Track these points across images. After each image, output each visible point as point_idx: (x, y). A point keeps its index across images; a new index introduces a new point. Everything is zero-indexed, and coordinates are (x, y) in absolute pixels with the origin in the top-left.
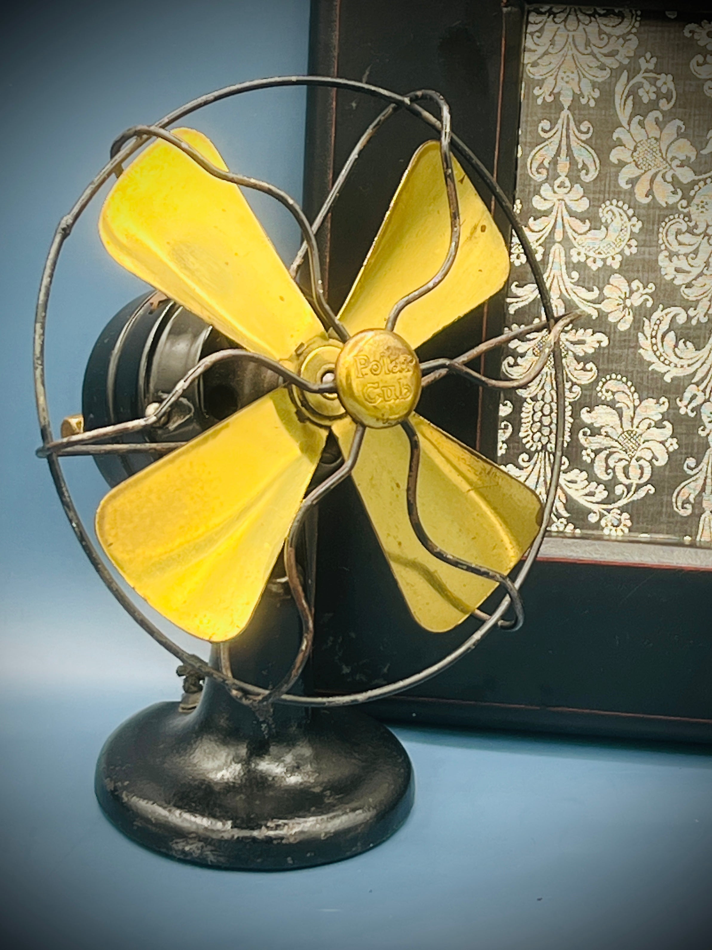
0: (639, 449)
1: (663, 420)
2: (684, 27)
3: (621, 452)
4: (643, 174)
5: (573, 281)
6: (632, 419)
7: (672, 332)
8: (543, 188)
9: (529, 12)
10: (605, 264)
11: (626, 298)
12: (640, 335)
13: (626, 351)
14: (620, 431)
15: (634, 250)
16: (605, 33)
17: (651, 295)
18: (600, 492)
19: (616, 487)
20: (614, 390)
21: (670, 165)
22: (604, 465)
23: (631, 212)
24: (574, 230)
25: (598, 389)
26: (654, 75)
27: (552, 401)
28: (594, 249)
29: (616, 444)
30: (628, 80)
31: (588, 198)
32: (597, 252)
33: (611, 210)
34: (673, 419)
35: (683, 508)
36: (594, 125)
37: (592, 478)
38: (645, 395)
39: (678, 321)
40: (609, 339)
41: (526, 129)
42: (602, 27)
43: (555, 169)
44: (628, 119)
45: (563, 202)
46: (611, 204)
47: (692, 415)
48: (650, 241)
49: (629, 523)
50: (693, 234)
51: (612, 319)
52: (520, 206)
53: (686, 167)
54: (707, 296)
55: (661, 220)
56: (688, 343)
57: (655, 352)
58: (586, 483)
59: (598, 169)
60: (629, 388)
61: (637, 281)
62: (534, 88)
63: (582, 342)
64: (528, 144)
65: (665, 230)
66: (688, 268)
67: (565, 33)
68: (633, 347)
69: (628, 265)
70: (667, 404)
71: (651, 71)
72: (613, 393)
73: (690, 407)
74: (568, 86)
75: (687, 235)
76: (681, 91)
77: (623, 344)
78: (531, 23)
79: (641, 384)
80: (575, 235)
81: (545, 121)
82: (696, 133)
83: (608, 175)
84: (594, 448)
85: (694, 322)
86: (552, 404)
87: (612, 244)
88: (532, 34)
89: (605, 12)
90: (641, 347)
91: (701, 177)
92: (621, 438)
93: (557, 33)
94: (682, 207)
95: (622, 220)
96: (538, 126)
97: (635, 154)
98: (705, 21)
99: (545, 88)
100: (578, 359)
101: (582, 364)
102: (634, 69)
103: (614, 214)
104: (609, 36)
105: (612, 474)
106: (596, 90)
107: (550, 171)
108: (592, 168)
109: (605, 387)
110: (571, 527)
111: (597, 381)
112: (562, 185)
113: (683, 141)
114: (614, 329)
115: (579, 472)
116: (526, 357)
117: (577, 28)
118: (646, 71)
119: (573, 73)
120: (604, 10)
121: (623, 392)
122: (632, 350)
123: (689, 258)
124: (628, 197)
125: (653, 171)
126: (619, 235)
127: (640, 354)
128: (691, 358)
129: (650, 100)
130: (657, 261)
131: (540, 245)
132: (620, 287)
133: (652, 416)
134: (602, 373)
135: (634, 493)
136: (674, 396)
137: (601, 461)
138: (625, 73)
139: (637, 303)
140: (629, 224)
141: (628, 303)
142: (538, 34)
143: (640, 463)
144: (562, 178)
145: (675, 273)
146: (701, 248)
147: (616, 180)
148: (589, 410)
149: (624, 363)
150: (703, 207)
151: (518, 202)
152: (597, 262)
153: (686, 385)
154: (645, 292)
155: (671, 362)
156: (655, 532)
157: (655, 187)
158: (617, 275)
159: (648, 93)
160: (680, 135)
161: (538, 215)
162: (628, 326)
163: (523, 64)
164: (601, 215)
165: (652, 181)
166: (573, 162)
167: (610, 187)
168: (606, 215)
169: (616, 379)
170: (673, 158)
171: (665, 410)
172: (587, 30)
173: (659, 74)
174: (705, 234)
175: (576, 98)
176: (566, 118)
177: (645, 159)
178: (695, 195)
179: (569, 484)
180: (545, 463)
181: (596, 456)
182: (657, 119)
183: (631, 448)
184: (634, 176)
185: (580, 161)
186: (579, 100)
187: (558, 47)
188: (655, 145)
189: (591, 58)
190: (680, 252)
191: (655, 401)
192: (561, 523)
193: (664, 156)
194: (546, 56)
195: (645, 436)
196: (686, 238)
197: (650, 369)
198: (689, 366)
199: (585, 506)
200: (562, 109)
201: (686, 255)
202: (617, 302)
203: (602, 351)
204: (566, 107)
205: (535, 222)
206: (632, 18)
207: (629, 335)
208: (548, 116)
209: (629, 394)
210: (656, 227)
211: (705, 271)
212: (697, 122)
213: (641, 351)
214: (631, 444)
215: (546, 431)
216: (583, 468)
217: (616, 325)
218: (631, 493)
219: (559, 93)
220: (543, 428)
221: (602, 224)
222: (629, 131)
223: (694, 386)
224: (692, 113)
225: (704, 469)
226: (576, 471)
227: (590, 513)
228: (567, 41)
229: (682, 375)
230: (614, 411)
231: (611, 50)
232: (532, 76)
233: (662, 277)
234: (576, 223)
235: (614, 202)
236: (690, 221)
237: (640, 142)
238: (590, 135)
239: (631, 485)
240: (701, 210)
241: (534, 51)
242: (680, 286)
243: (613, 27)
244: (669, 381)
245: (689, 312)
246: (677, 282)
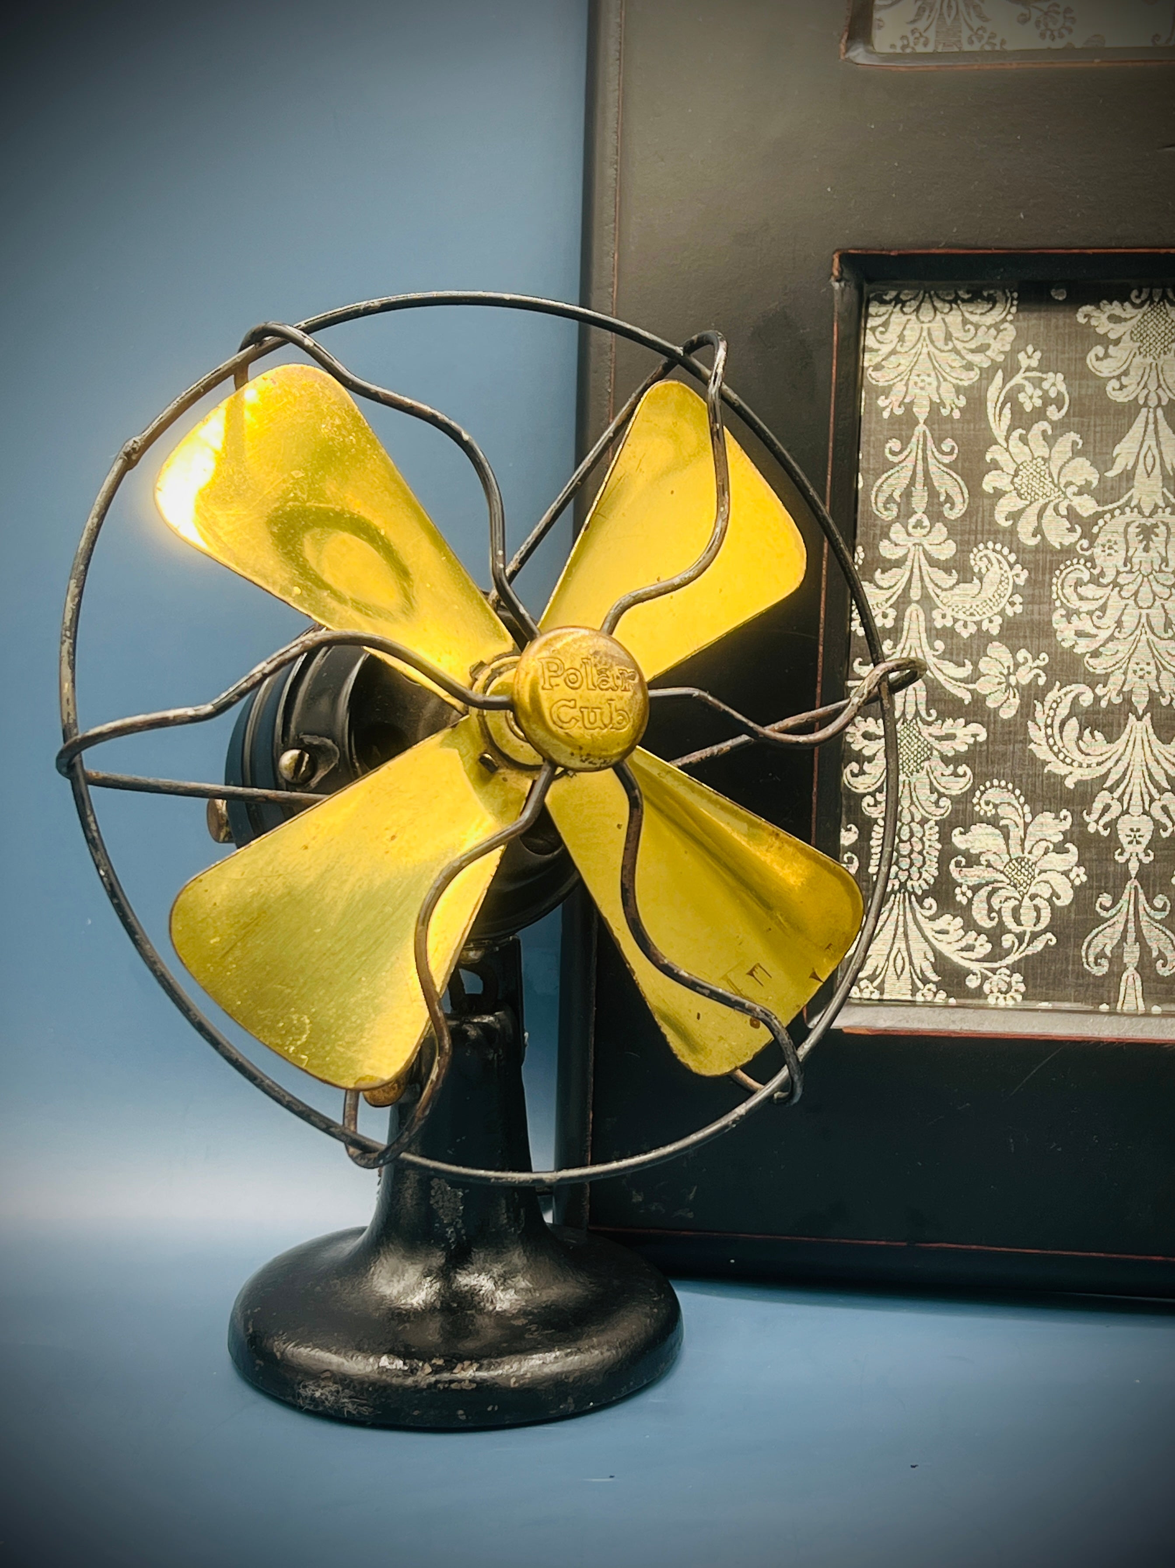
0: (1033, 883)
1: (1065, 841)
2: (1077, 311)
3: (1009, 887)
4: (1028, 506)
5: (936, 653)
6: (1023, 841)
7: (1074, 718)
8: (893, 529)
9: (868, 302)
10: (979, 629)
11: (1009, 674)
12: (1029, 723)
13: (1011, 747)
14: (1006, 858)
15: (1019, 609)
16: (971, 323)
17: (1044, 669)
18: (982, 945)
19: (1003, 938)
20: (997, 802)
21: (1064, 493)
22: (987, 907)
23: (1012, 558)
24: (936, 585)
25: (975, 801)
26: (1039, 374)
27: (913, 820)
28: (964, 610)
29: (1002, 877)
30: (1004, 384)
31: (955, 542)
32: (968, 613)
33: (986, 556)
34: (1078, 840)
35: (1096, 964)
36: (960, 443)
37: (970, 925)
38: (1038, 807)
39: (1081, 703)
40: (988, 731)
41: (869, 452)
42: (967, 315)
43: (909, 503)
44: (1005, 433)
45: (921, 548)
46: (987, 548)
47: (1105, 833)
48: (1040, 596)
49: (1022, 988)
50: (1099, 585)
51: (991, 704)
52: (862, 555)
53: (1086, 495)
54: (1119, 669)
55: (1054, 567)
56: (1096, 732)
57: (1051, 748)
58: (962, 932)
59: (967, 501)
60: (1018, 798)
61: (1023, 651)
62: (877, 398)
63: (951, 737)
64: (871, 472)
65: (1060, 581)
66: (1094, 631)
67: (917, 326)
68: (1021, 742)
69: (1011, 628)
70: (1069, 819)
71: (1034, 369)
72: (996, 806)
73: (1102, 822)
74: (923, 393)
75: (1091, 586)
76: (1076, 395)
77: (1006, 737)
78: (872, 316)
79: (1035, 792)
80: (938, 591)
81: (894, 440)
82: (1097, 450)
83: (981, 509)
84: (971, 884)
85: (1104, 704)
86: (913, 825)
87: (988, 601)
88: (873, 329)
89: (970, 296)
90: (1031, 741)
91: (1106, 508)
92: (1007, 867)
93: (908, 326)
94: (1082, 549)
95: (1001, 569)
96: (884, 447)
97: (1016, 480)
98: (1105, 302)
99: (892, 398)
100: (946, 760)
101: (951, 767)
102: (1012, 368)
103: (990, 561)
104: (977, 327)
105: (997, 920)
106: (961, 397)
107: (902, 506)
108: (958, 500)
109: (984, 797)
110: (942, 995)
111: (972, 791)
112: (919, 525)
113: (1081, 461)
114: (994, 717)
115: (952, 918)
116: (874, 762)
117: (934, 318)
118: (1028, 369)
119: (929, 375)
120: (968, 293)
121: (1009, 804)
122: (1018, 746)
123: (1094, 618)
124: (1008, 536)
125: (1042, 501)
126: (998, 589)
127: (1030, 750)
128: (1101, 755)
129: (1034, 407)
130: (1050, 622)
131: (891, 606)
132: (1002, 660)
133: (1050, 836)
134: (980, 779)
135: (1028, 945)
136: (1079, 808)
137: (981, 902)
138: (1000, 373)
139: (1024, 681)
140: (1010, 574)
141: (1013, 680)
142: (881, 329)
143: (1034, 902)
144: (919, 515)
145: (1075, 638)
146: (1110, 603)
147: (992, 515)
148: (962, 830)
149: (1009, 764)
150: (1110, 548)
151: (860, 549)
152: (969, 627)
153: (1095, 791)
154: (1035, 665)
155: (1073, 761)
156: (1059, 1000)
157: (1044, 521)
158: (996, 644)
159: (1031, 398)
160: (1076, 453)
161: (888, 565)
162: (1014, 712)
163: (863, 367)
164: (972, 562)
165: (1040, 516)
166: (933, 493)
167: (983, 526)
168: (979, 563)
169: (999, 786)
170: (1069, 484)
171: (1068, 827)
172: (947, 320)
173: (1047, 372)
174: (1115, 584)
175: (935, 408)
176: (921, 435)
177: (1030, 486)
178: (1099, 532)
179: (937, 936)
180: (905, 908)
181: (974, 895)
182: (1044, 432)
183: (1022, 882)
184: (1016, 509)
185: (942, 490)
186: (939, 410)
187: (908, 344)
188: (1043, 468)
189: (953, 356)
190: (1081, 610)
191: (1053, 815)
192: (929, 990)
193: (1056, 482)
194: (893, 356)
195: (1042, 865)
196: (1089, 591)
197: (1046, 771)
198: (1099, 764)
199: (961, 966)
200: (917, 423)
201: (1090, 613)
202: (997, 680)
203: (978, 748)
204: (922, 421)
205: (883, 576)
206: (1006, 302)
207: (1015, 725)
208: (897, 433)
209: (1018, 806)
210: (1047, 577)
211: (1116, 634)
212: (1098, 435)
213: (1032, 746)
214: (1022, 876)
215: (905, 863)
216: (956, 913)
217: (996, 711)
218: (1025, 945)
219: (912, 403)
220: (901, 859)
221: (974, 574)
222: (1007, 450)
223: (1106, 792)
224: (1092, 423)
225: (1125, 910)
226: (948, 917)
227: (968, 975)
228: (921, 335)
229: (1089, 778)
230: (997, 832)
231: (979, 344)
232: (874, 382)
233: (1058, 644)
234: (939, 575)
235: (990, 545)
236: (1094, 567)
237: (1022, 464)
238: (955, 456)
239: (1024, 933)
240: (1108, 551)
241: (877, 350)
242: (1084, 655)
243: (982, 314)
244: (1072, 787)
245: (1097, 691)
246: (1078, 650)
